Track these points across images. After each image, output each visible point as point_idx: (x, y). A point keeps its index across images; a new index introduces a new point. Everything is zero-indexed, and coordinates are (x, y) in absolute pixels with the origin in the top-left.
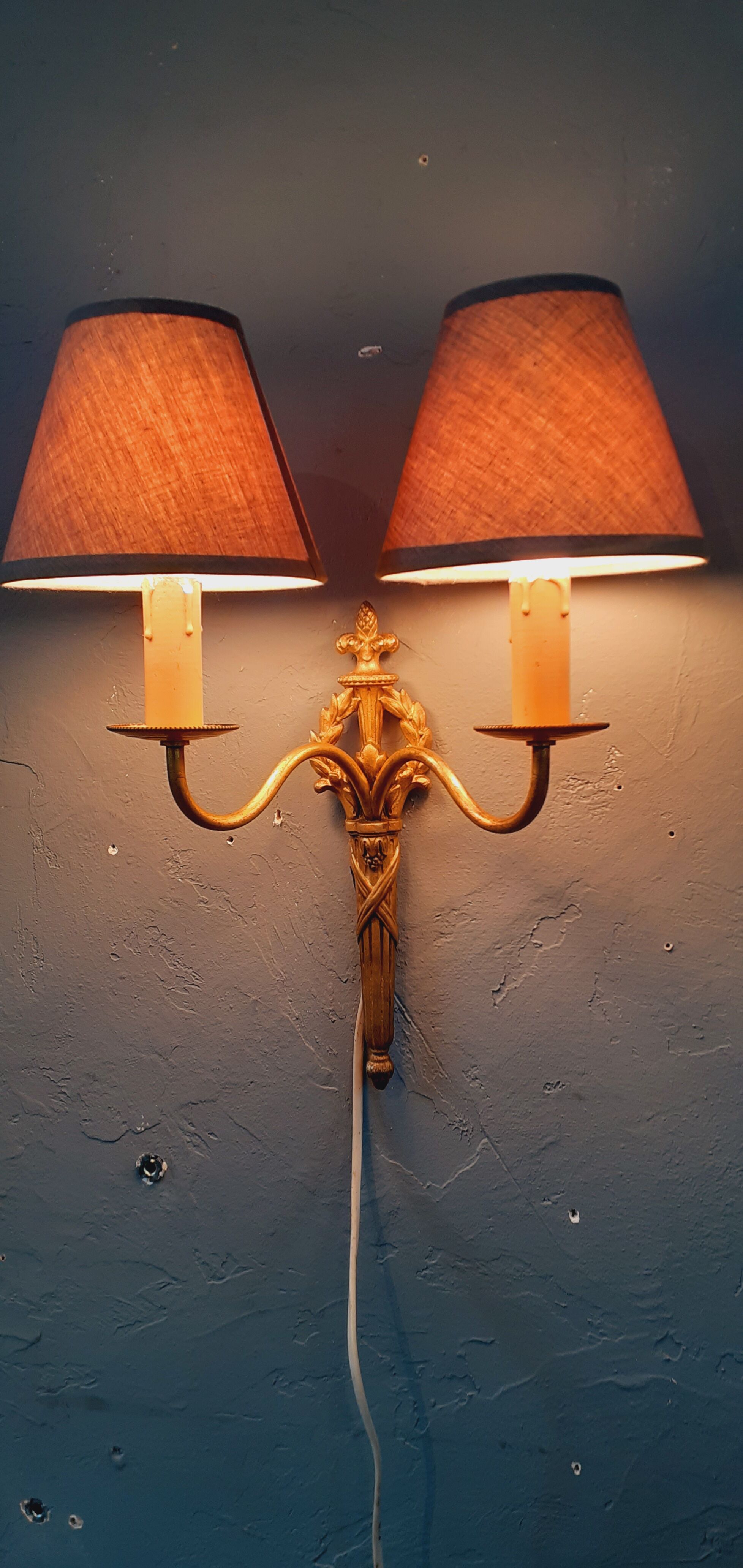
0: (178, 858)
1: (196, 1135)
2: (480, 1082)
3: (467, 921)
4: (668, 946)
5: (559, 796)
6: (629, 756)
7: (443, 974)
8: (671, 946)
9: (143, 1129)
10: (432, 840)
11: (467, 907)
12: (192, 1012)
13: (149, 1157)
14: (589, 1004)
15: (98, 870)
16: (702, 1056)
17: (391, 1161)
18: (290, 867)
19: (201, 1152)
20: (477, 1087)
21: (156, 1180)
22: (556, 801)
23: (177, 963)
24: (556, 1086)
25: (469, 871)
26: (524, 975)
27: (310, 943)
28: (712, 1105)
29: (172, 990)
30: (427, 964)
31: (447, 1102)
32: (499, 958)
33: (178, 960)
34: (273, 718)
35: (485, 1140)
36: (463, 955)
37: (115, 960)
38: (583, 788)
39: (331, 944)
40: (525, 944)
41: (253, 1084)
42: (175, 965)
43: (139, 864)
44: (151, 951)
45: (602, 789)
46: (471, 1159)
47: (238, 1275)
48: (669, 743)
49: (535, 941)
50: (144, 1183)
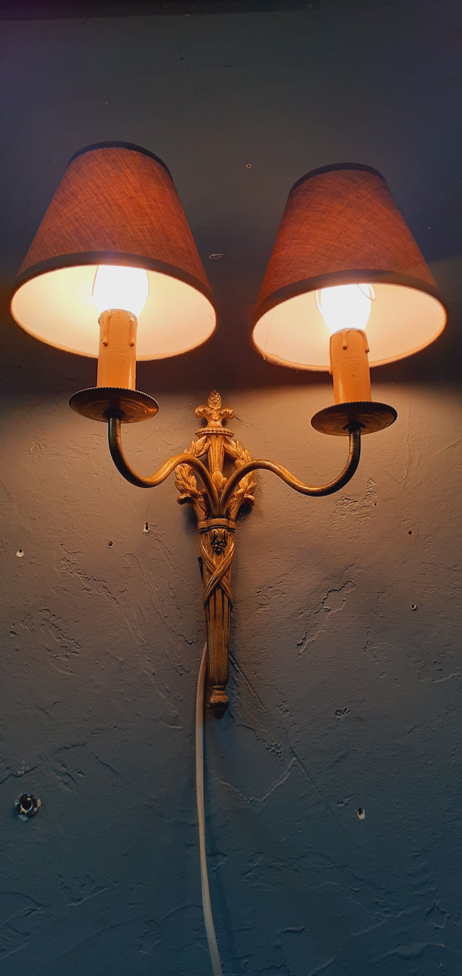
0: (70, 558)
1: (67, 774)
2: (290, 714)
3: (279, 595)
4: (413, 607)
5: (338, 510)
6: (380, 484)
7: (262, 633)
8: (415, 606)
9: (23, 773)
10: (254, 540)
11: (279, 585)
12: (71, 674)
13: (25, 796)
14: (364, 650)
15: (6, 568)
16: (442, 682)
17: (222, 783)
18: (153, 562)
19: (70, 789)
20: (287, 717)
21: (30, 816)
22: (336, 513)
23: (62, 636)
24: (344, 711)
25: (280, 560)
26: (319, 632)
27: (166, 616)
28: (451, 717)
29: (57, 657)
30: (251, 627)
31: (266, 731)
32: (301, 620)
33: (63, 634)
34: (146, 463)
35: (294, 759)
36: (276, 619)
37: (13, 636)
38: (353, 505)
39: (181, 616)
40: (319, 609)
41: (116, 728)
42: (61, 638)
43: (39, 563)
44: (42, 628)
45: (365, 505)
46: (284, 775)
47: (94, 895)
48: (405, 476)
49: (326, 607)
50: (20, 819)
